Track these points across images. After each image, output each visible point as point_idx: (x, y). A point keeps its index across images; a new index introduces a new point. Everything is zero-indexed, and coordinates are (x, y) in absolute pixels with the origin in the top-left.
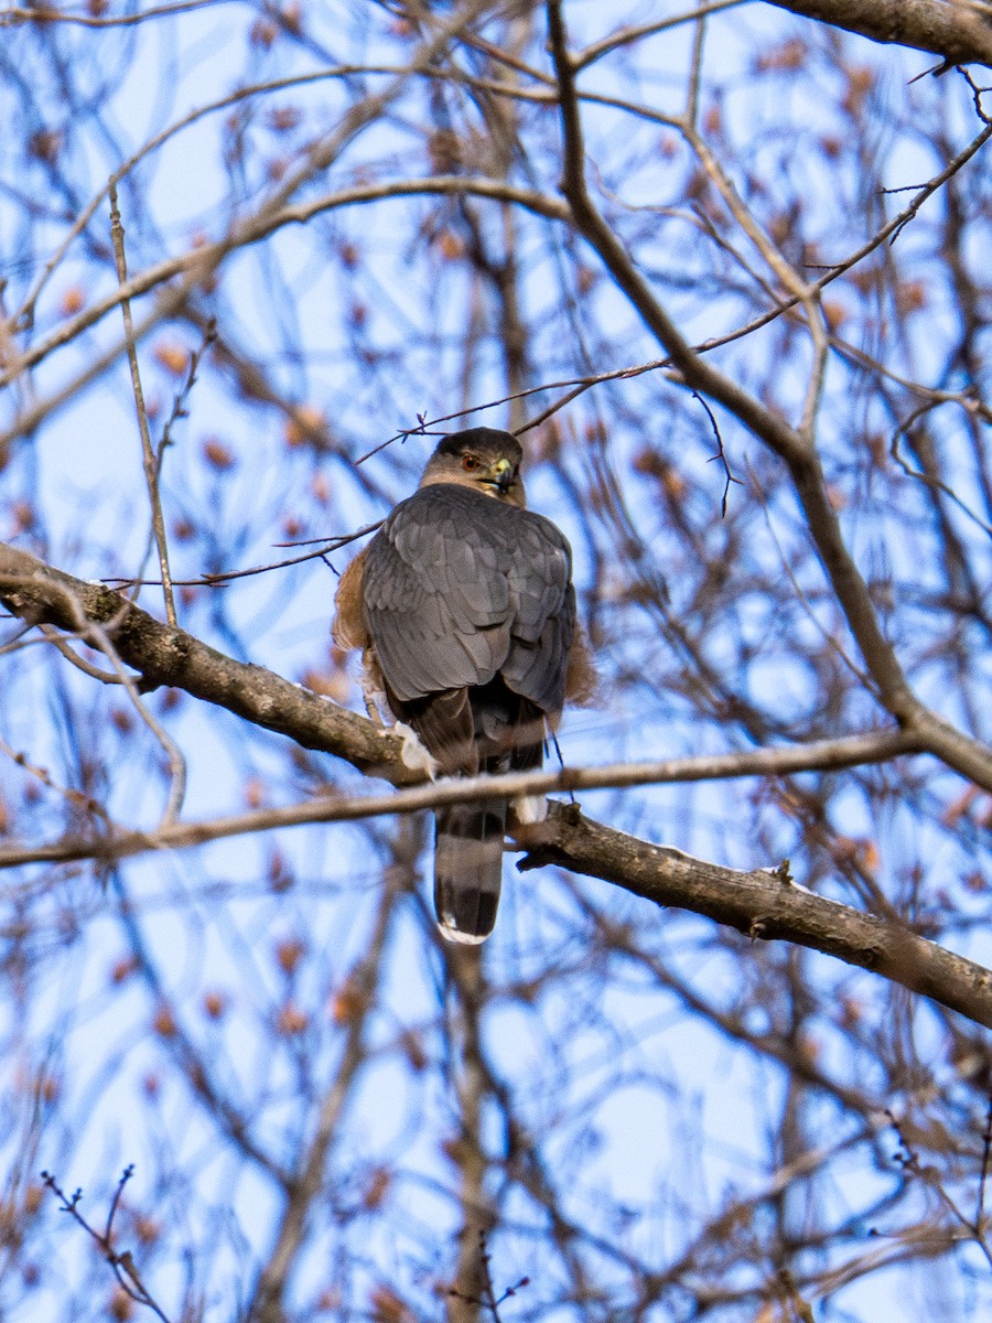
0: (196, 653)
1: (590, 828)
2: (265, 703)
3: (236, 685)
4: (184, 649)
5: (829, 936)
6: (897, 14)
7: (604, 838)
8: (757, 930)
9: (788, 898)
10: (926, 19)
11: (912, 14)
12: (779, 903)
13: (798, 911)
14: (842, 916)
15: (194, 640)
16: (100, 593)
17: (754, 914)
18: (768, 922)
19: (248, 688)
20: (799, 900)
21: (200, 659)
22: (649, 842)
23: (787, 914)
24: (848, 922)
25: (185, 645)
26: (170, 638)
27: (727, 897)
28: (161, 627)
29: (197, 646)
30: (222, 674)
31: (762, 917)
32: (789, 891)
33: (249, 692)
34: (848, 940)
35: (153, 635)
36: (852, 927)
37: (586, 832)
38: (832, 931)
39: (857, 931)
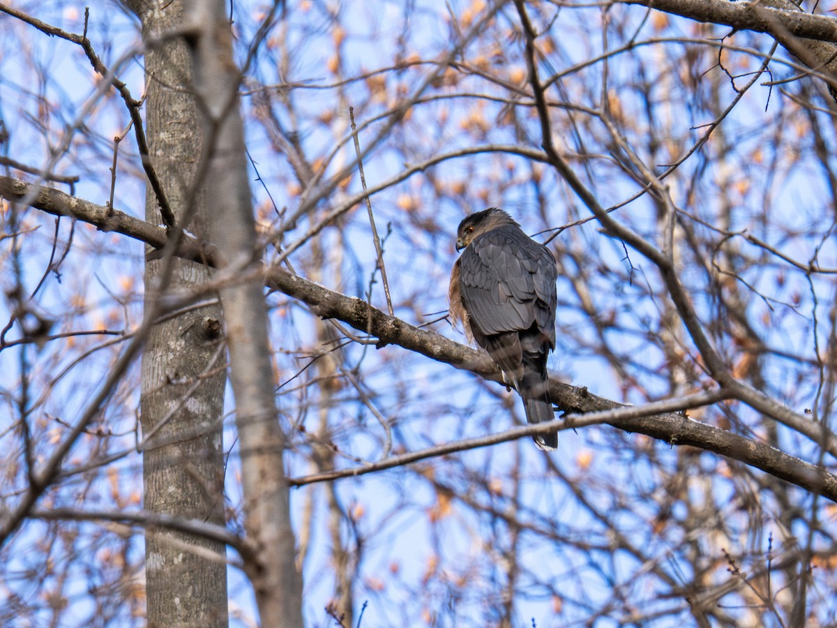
0: (404, 328)
1: (593, 398)
2: (437, 349)
3: (423, 342)
4: (398, 326)
5: (707, 441)
6: (709, 9)
7: (599, 402)
8: (673, 441)
9: (687, 425)
10: (723, 10)
11: (716, 8)
12: (683, 427)
13: (692, 431)
14: (713, 432)
15: (402, 322)
16: (357, 302)
17: (671, 434)
18: (679, 436)
19: (429, 342)
20: (692, 426)
21: (405, 330)
22: (621, 403)
23: (687, 433)
24: (716, 435)
25: (398, 324)
26: (391, 321)
27: (659, 426)
28: (386, 316)
29: (403, 324)
30: (417, 337)
31: (675, 435)
32: (687, 422)
33: (429, 344)
34: (717, 443)
35: (382, 320)
36: (718, 437)
37: (591, 400)
38: (708, 439)
39: (721, 439)
